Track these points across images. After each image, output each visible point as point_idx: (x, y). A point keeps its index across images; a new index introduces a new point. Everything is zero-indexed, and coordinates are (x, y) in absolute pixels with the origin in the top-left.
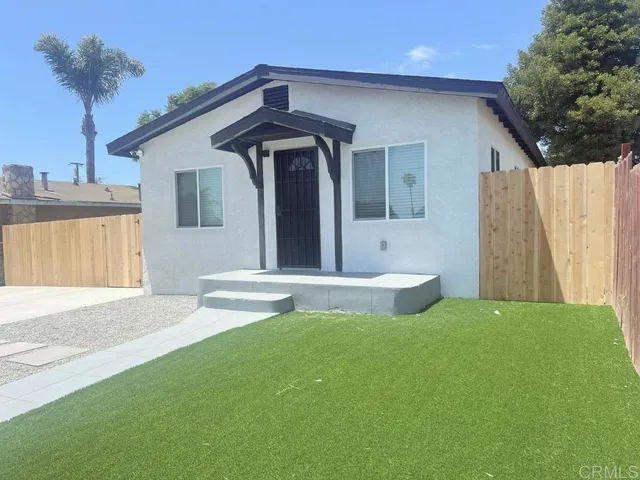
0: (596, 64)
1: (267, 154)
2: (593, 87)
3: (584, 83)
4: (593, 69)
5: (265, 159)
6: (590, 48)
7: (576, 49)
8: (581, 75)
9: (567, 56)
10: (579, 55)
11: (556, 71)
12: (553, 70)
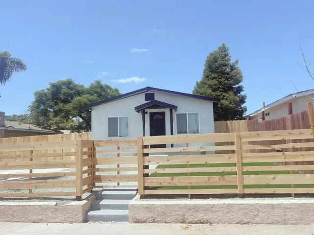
0: (222, 90)
1: (147, 113)
2: (222, 97)
3: (219, 95)
4: (221, 91)
5: (146, 115)
6: (219, 84)
7: (216, 85)
8: (218, 93)
9: (214, 87)
10: (217, 87)
11: (211, 91)
12: (210, 91)
